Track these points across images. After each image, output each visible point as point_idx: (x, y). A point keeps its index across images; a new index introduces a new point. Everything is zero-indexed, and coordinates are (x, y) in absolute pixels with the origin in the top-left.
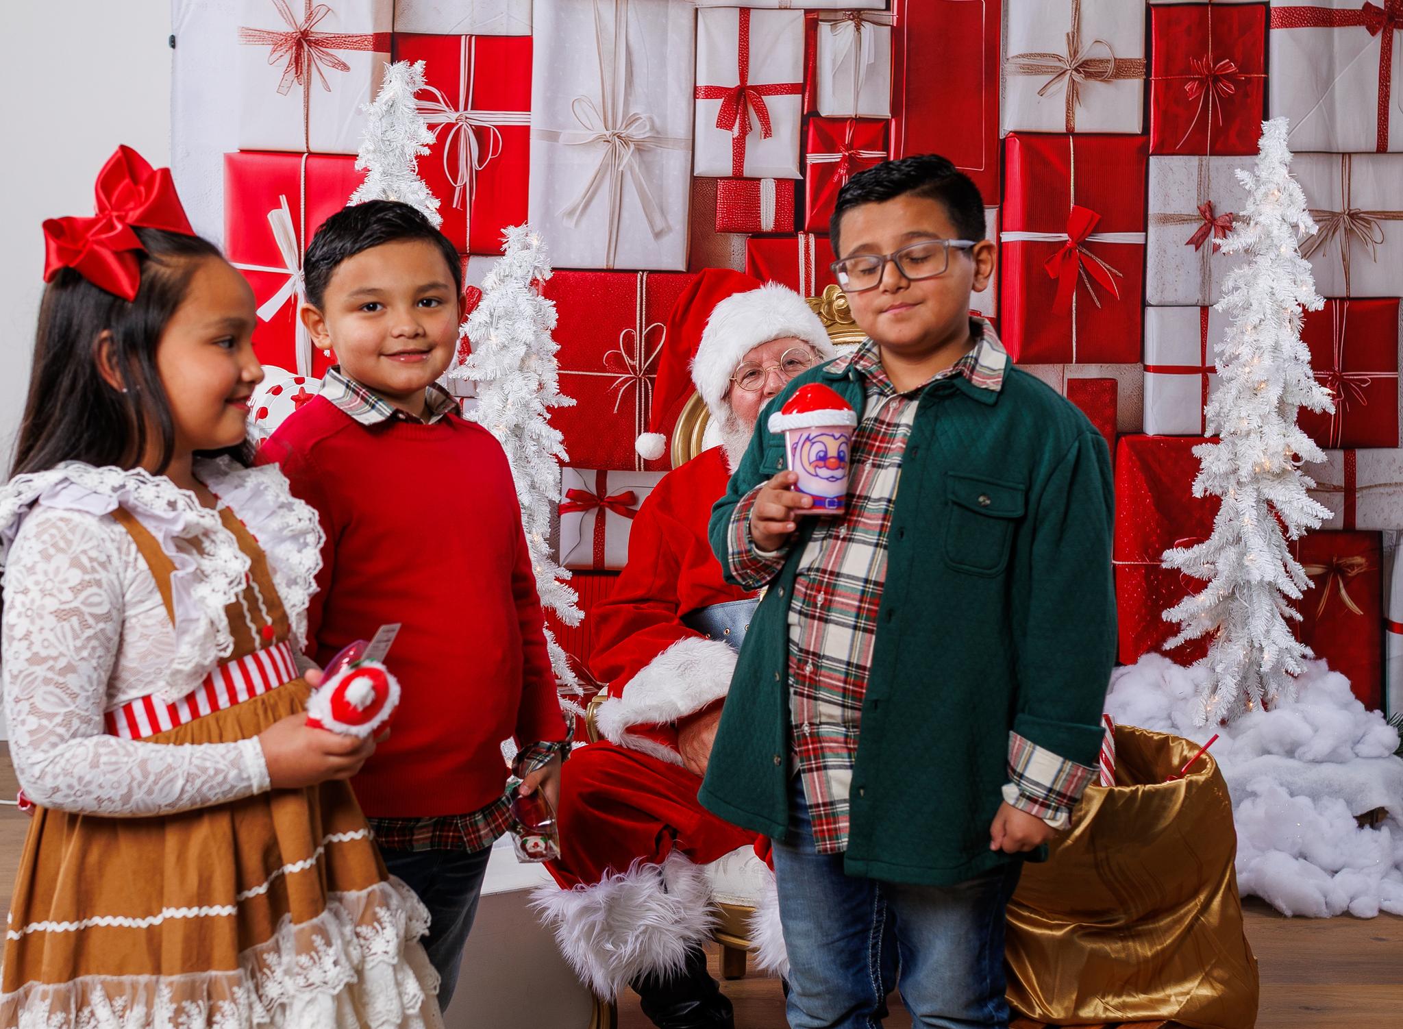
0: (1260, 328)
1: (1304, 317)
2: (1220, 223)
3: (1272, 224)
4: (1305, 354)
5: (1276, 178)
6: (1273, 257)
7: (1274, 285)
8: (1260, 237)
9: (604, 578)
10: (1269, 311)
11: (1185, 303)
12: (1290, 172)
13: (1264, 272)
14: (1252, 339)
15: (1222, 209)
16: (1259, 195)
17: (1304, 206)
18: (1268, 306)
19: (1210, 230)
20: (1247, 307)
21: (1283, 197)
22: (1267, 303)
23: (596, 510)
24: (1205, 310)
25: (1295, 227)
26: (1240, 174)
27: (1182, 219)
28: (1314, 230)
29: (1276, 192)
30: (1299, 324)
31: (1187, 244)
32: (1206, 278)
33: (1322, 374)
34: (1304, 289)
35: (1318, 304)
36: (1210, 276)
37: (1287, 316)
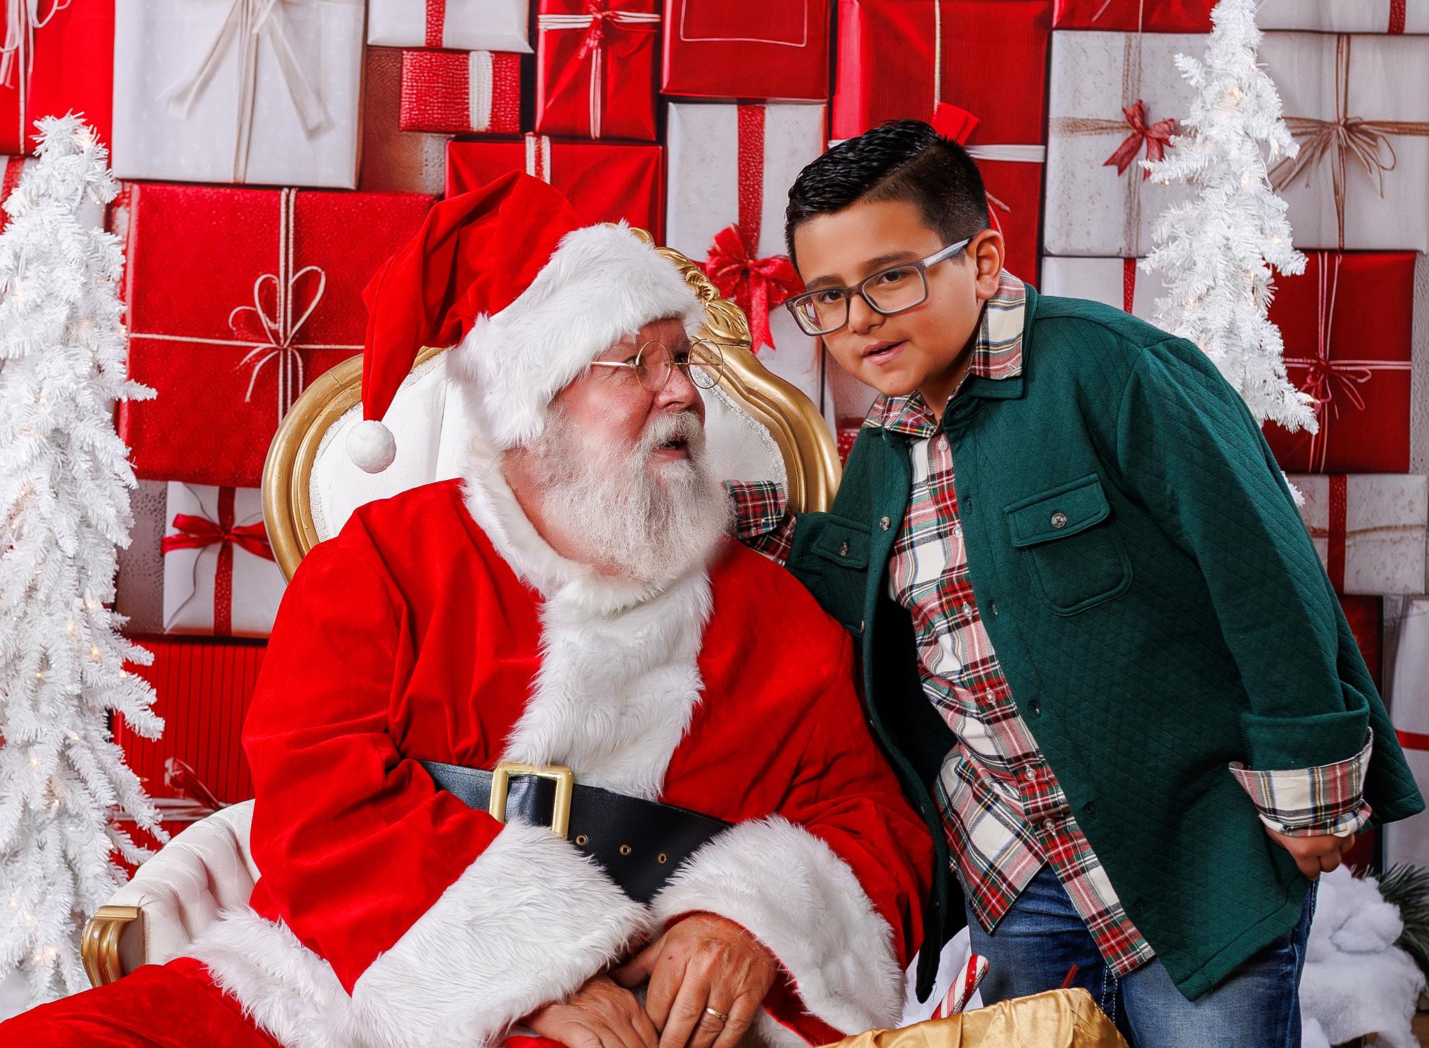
0: (1207, 300)
1: (1275, 284)
2: (1155, 134)
3: (1229, 141)
4: (1273, 340)
5: (1237, 70)
6: (1230, 191)
7: (1231, 233)
8: (1211, 161)
9: (230, 650)
10: (1221, 275)
11: (1101, 253)
12: (1258, 61)
13: (1215, 213)
14: (1195, 317)
15: (1158, 114)
16: (1210, 95)
17: (1279, 114)
18: (1220, 267)
19: (1140, 143)
20: (1189, 266)
21: (1247, 99)
22: (1219, 262)
23: (218, 547)
24: (1130, 264)
25: (1264, 145)
26: (1183, 62)
27: (1099, 127)
28: (1293, 151)
29: (1237, 92)
30: (1266, 294)
31: (1107, 164)
32: (1134, 216)
33: (1299, 363)
34: (1276, 240)
35: (1296, 265)
36: (1138, 214)
37: (1249, 283)
